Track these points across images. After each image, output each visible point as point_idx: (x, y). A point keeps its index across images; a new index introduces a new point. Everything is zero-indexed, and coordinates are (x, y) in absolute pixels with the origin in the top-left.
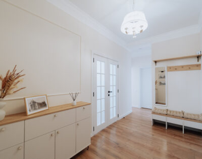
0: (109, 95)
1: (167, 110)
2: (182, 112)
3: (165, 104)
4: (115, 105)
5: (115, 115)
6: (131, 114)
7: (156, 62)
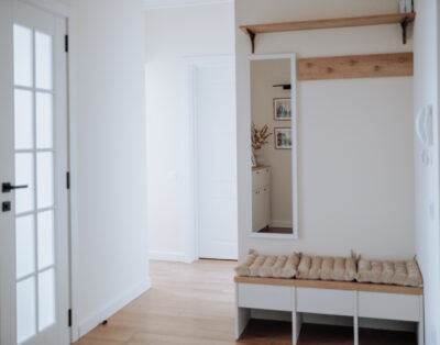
0: (6, 207)
1: (299, 257)
2: (353, 256)
3: (289, 231)
4: (47, 258)
5: (48, 318)
6: (143, 297)
7: (252, 34)
